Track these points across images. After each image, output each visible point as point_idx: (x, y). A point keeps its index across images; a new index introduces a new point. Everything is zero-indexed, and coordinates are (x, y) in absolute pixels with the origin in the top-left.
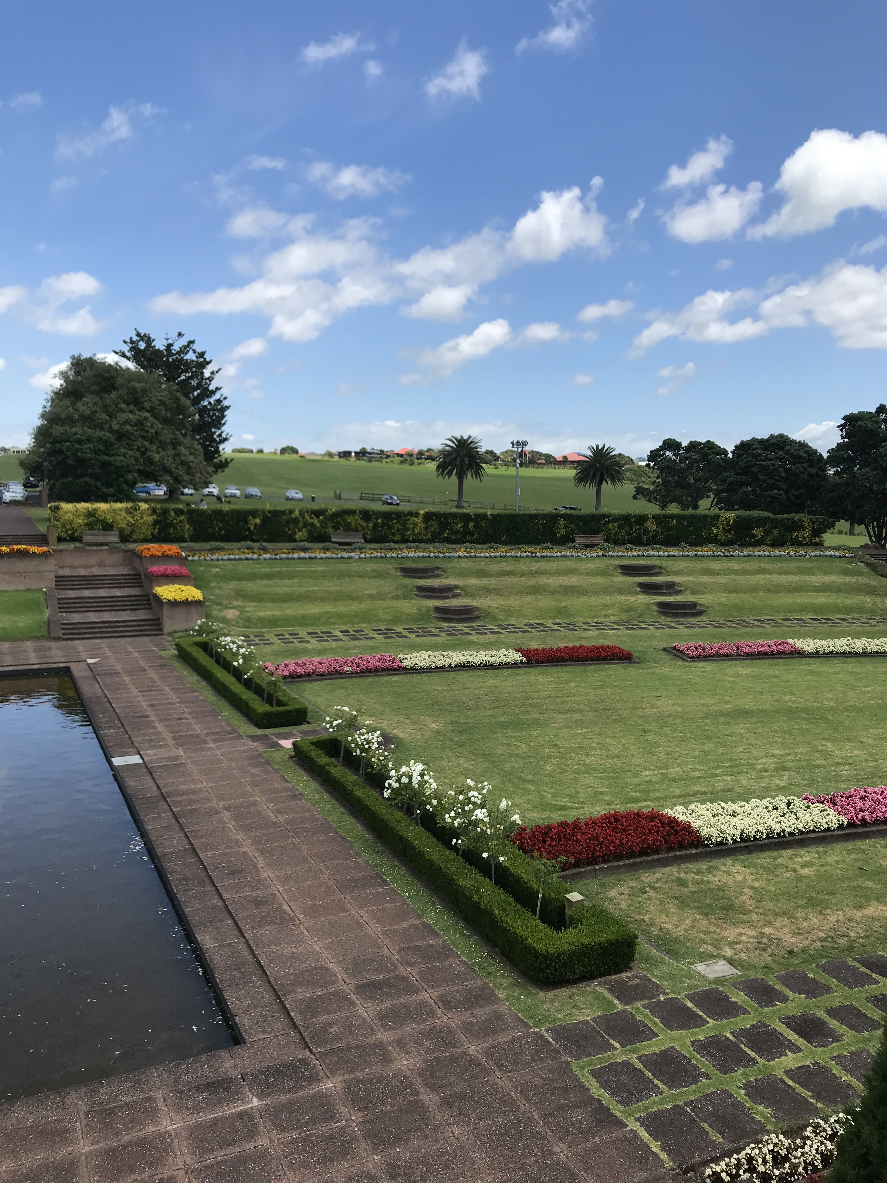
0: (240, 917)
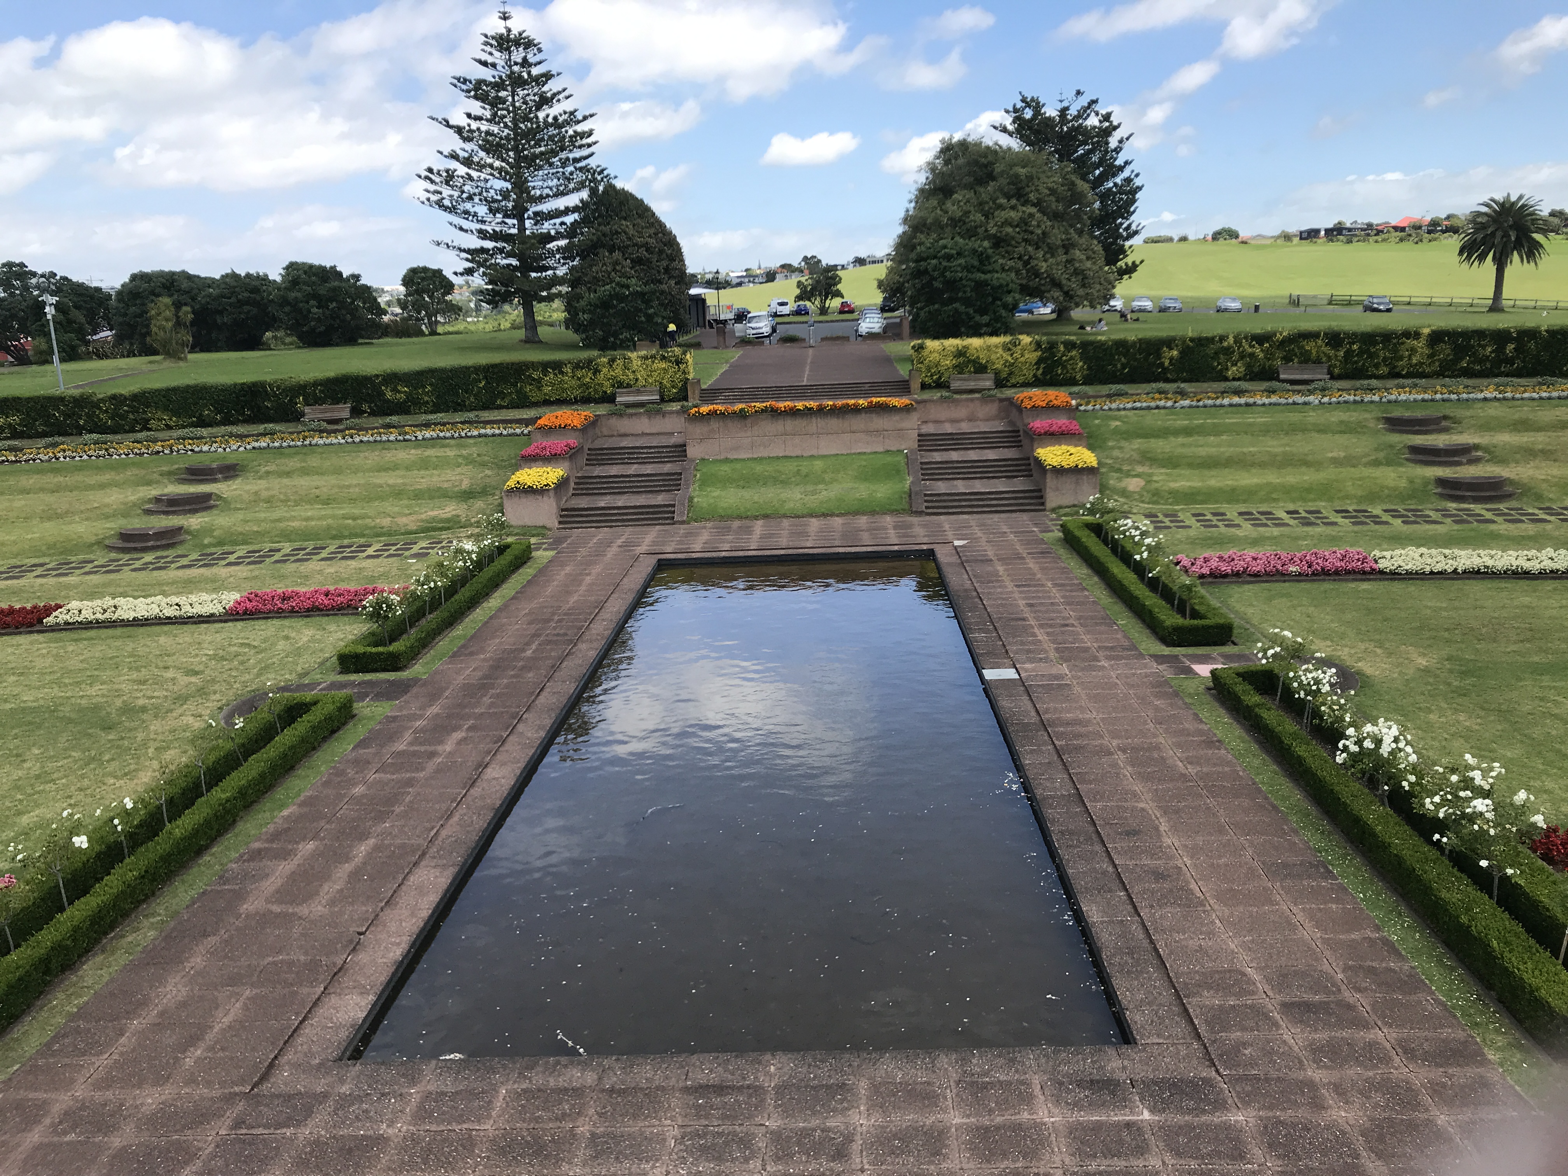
0: (1135, 890)
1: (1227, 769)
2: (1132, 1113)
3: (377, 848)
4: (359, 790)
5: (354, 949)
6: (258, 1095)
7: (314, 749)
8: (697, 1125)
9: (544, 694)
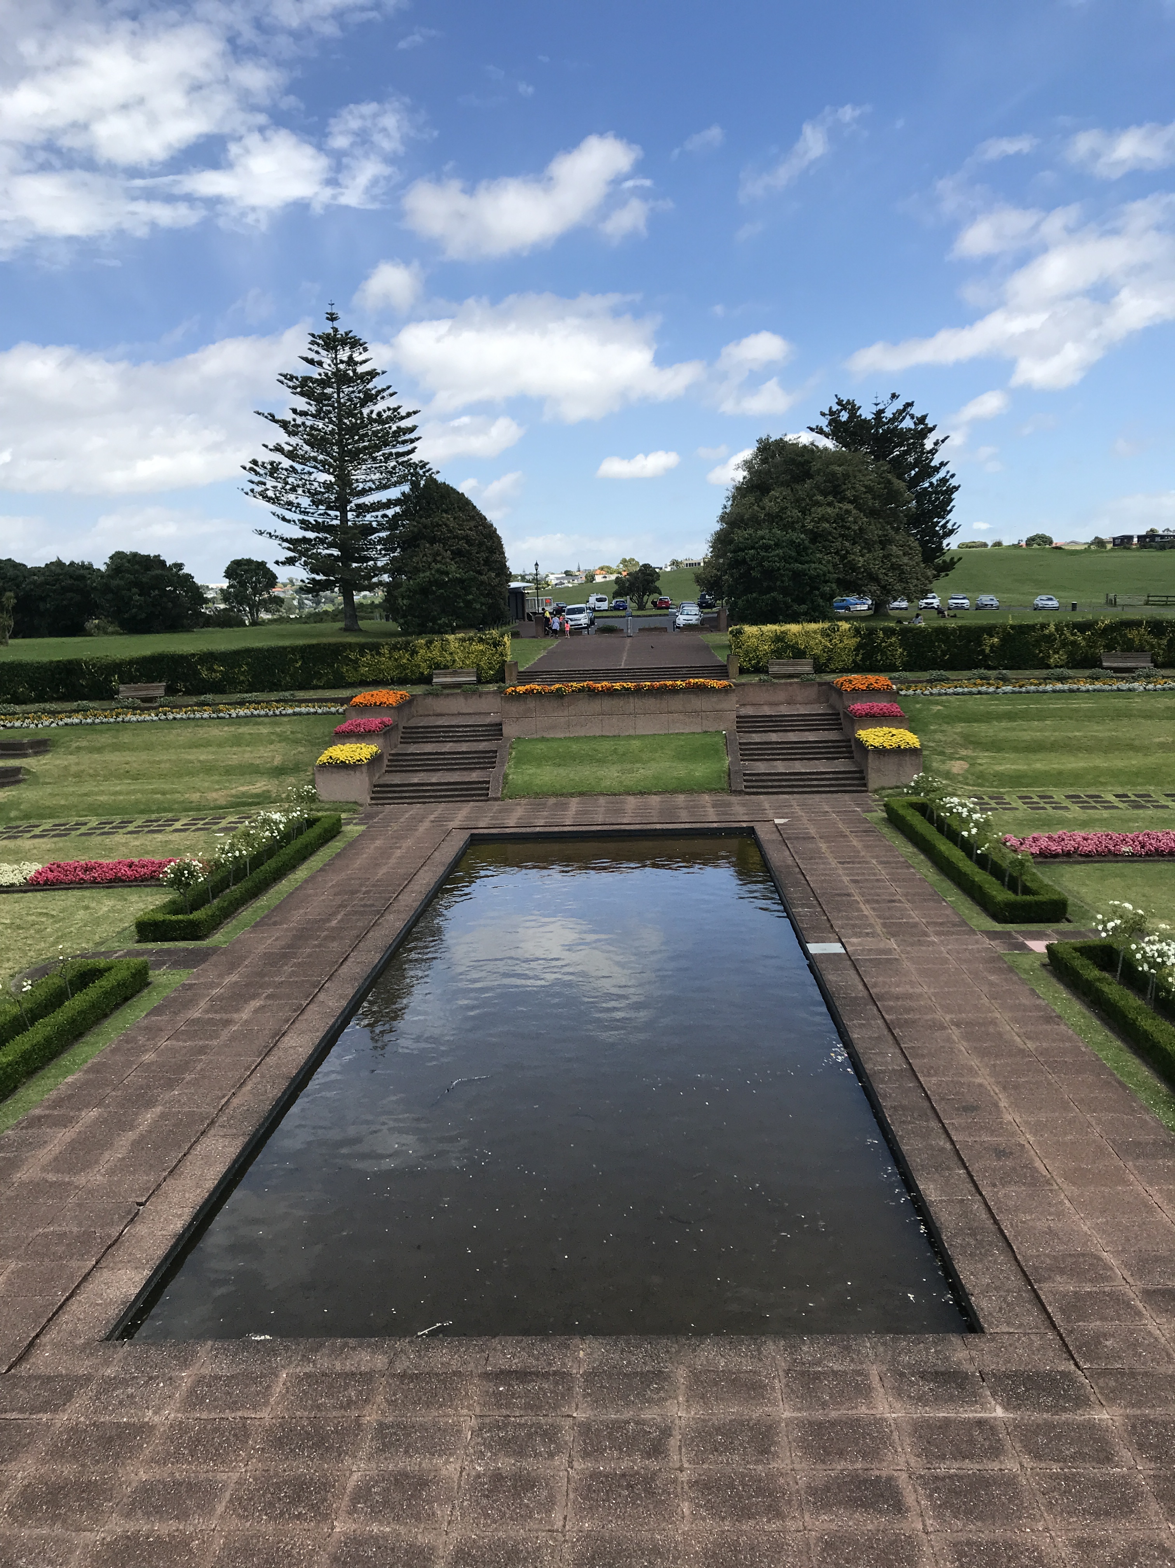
0: (975, 1168)
1: (1067, 1044)
2: (984, 1409)
3: (163, 1116)
4: (148, 1057)
5: (132, 1219)
6: (14, 1376)
7: (106, 1016)
8: (496, 1415)
9: (348, 963)
